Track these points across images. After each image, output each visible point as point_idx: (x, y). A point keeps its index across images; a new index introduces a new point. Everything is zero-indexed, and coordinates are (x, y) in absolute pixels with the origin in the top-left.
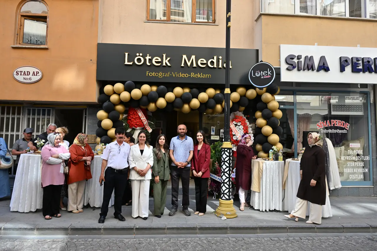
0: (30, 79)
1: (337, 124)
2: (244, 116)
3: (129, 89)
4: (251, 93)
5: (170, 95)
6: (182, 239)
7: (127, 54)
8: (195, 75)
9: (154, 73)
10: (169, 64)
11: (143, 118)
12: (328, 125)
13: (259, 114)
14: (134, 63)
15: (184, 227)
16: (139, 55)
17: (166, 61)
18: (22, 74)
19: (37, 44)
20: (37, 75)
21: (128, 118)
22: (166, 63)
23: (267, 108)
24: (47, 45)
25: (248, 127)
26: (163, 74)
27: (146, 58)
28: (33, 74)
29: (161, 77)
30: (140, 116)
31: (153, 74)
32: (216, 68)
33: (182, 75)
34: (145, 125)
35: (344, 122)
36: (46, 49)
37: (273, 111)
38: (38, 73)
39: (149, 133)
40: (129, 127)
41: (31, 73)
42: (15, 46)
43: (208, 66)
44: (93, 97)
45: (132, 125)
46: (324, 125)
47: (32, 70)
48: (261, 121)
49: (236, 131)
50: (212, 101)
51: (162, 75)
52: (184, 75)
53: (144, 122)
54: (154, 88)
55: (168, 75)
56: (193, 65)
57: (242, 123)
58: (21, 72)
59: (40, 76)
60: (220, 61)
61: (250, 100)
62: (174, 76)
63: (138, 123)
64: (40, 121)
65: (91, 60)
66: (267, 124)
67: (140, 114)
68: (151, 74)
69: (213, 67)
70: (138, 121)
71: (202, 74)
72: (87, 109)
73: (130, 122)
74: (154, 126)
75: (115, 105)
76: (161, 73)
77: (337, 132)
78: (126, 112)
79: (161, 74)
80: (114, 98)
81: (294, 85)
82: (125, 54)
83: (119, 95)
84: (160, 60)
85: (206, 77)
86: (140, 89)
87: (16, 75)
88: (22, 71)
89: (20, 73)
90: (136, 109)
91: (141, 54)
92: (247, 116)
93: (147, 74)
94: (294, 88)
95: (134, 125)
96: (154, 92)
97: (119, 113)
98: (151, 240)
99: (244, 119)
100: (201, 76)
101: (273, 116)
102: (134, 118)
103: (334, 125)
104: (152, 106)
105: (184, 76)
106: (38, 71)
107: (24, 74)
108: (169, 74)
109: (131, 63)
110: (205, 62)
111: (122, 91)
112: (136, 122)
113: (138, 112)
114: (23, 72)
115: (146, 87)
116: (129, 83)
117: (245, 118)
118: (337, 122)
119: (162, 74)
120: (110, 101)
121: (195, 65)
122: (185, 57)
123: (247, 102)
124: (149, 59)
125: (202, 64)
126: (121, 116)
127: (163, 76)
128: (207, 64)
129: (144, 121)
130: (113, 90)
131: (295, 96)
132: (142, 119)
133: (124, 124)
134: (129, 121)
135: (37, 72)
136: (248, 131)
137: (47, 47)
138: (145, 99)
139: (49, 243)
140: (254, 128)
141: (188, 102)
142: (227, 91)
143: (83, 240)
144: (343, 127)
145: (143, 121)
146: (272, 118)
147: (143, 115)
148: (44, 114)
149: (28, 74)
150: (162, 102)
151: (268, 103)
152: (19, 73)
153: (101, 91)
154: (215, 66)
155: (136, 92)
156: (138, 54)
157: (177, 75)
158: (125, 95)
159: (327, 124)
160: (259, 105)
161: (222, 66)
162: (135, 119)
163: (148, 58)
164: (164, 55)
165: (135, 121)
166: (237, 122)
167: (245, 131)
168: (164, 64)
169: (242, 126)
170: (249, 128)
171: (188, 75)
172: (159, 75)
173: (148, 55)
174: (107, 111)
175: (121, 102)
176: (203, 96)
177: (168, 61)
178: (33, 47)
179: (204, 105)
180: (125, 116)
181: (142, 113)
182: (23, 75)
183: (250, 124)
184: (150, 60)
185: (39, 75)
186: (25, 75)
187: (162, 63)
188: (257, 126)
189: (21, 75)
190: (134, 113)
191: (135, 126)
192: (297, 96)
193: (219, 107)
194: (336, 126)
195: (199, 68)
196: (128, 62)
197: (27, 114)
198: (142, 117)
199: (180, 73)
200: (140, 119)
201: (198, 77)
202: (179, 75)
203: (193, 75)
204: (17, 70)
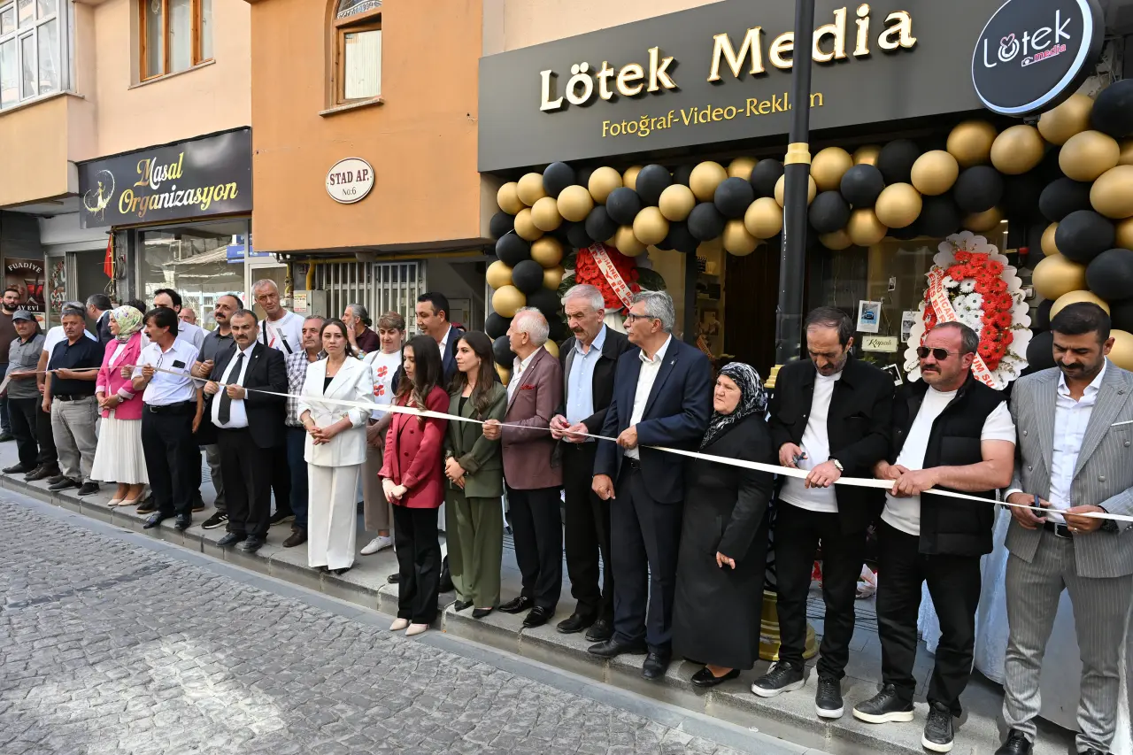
2: (1000, 252)
7: (546, 76)
8: (760, 107)
9: (623, 124)
10: (668, 83)
11: (615, 280)
14: (566, 104)
16: (579, 72)
17: (658, 74)
18: (340, 179)
20: (364, 180)
22: (659, 82)
26: (652, 120)
27: (599, 75)
28: (358, 177)
29: (646, 132)
30: (605, 274)
31: (622, 127)
32: (844, 60)
33: (714, 115)
34: (624, 299)
36: (380, 104)
37: (1118, 217)
38: (366, 173)
41: (355, 176)
47: (354, 166)
48: (1054, 271)
51: (649, 127)
52: (721, 112)
53: (618, 290)
54: (633, 177)
55: (667, 124)
56: (752, 68)
57: (979, 281)
58: (338, 175)
59: (371, 180)
60: (863, 25)
62: (687, 123)
65: (468, 115)
66: (1085, 284)
67: (605, 265)
68: (615, 130)
69: (829, 57)
71: (786, 94)
75: (529, 242)
76: (647, 121)
79: (644, 123)
82: (540, 76)
84: (639, 74)
86: (585, 186)
87: (330, 184)
89: (336, 180)
90: (591, 251)
91: (584, 67)
92: (1014, 250)
93: (605, 128)
97: (542, 265)
99: (994, 265)
100: (782, 104)
101: (1116, 245)
104: (625, 236)
105: (722, 115)
106: (367, 167)
107: (344, 181)
108: (670, 117)
109: (558, 104)
113: (597, 261)
114: (341, 175)
115: (603, 177)
116: (554, 169)
119: (650, 122)
121: (758, 67)
122: (721, 41)
124: (609, 79)
125: (783, 55)
126: (553, 276)
127: (653, 128)
129: (617, 286)
130: (519, 198)
132: (610, 281)
135: (364, 171)
137: (379, 100)
145: (614, 288)
147: (613, 267)
149: (350, 180)
151: (1093, 180)
154: (840, 53)
156: (574, 69)
157: (698, 119)
161: (869, 47)
163: (604, 73)
164: (653, 53)
166: (958, 280)
167: (988, 316)
168: (653, 87)
169: (978, 296)
170: (1017, 302)
171: (734, 109)
172: (639, 127)
173: (605, 64)
177: (666, 71)
180: (567, 273)
181: (609, 261)
182: (343, 183)
183: (1022, 283)
184: (611, 80)
185: (369, 178)
186: (346, 182)
187: (648, 84)
189: (338, 183)
190: (586, 264)
193: (865, 221)
196: (550, 98)
197: (376, 280)
198: (610, 274)
199: (709, 106)
200: (606, 282)
201: (774, 111)
202: (705, 116)
203: (752, 107)
204: (332, 172)
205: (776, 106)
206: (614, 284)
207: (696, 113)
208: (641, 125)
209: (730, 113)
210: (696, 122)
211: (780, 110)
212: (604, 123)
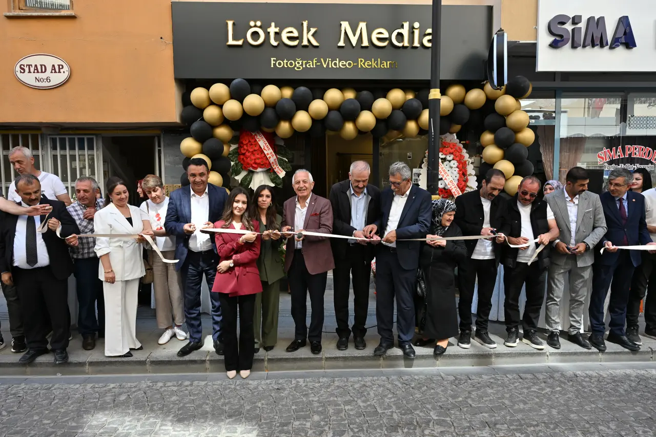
0: (48, 80)
1: (637, 153)
2: (460, 143)
3: (238, 95)
4: (475, 96)
5: (318, 106)
6: (356, 379)
7: (230, 23)
8: (366, 64)
9: (285, 61)
10: (315, 43)
11: (269, 151)
12: (619, 156)
13: (488, 137)
14: (246, 42)
15: (356, 355)
16: (255, 26)
17: (308, 37)
18: (32, 69)
19: (53, 9)
20: (59, 72)
21: (241, 150)
22: (309, 41)
23: (505, 125)
24: (73, 9)
25: (467, 162)
26: (304, 62)
27: (269, 30)
28: (52, 70)
29: (300, 68)
30: (262, 148)
31: (284, 63)
32: (406, 47)
33: (341, 64)
34: (273, 163)
35: (650, 149)
36: (73, 17)
37: (517, 130)
38: (61, 67)
39: (279, 178)
40: (242, 168)
41: (49, 69)
42: (11, 14)
43: (391, 43)
44: (172, 113)
45: (248, 163)
46: (611, 155)
47: (49, 61)
48: (492, 152)
49: (444, 171)
50: (400, 115)
51: (302, 65)
52: (345, 63)
53: (270, 157)
54: (287, 92)
55: (313, 65)
56: (362, 43)
57: (455, 155)
58: (29, 66)
59: (67, 74)
60: (417, 32)
61: (473, 111)
62: (325, 66)
63: (258, 161)
64: (75, 160)
65: (161, 38)
66: (505, 157)
67: (263, 143)
68: (280, 64)
69: (400, 45)
70: (259, 156)
71: (379, 60)
72: (162, 136)
73: (243, 159)
74: (289, 165)
75: (213, 126)
76: (300, 62)
77: (634, 168)
78: (234, 140)
79: (298, 63)
80: (211, 113)
81: (558, 78)
82: (227, 24)
83: (221, 106)
84: (296, 34)
85: (387, 66)
86: (260, 95)
87: (21, 72)
88: (31, 65)
89: (27, 69)
90: (253, 134)
91: (259, 23)
92: (465, 142)
93: (272, 62)
94: (557, 84)
95: (252, 165)
96: (287, 99)
97: (222, 142)
98: (298, 382)
99: (460, 149)
100: (377, 64)
101: (516, 141)
102: (251, 150)
103: (630, 155)
104: (284, 126)
105: (345, 65)
106: (61, 63)
107: (36, 71)
108: (314, 61)
109: (240, 43)
110: (386, 35)
111: (225, 100)
112: (255, 159)
113: (257, 140)
114: (33, 67)
115: (271, 91)
116: (239, 82)
117: (461, 146)
118: (637, 149)
119: (302, 63)
120: (203, 119)
121: (365, 43)
122: (345, 25)
123: (466, 115)
124: (276, 33)
125: (379, 39)
126: (225, 148)
127: (304, 66)
128: (390, 39)
129: (270, 155)
130: (209, 98)
131: (558, 100)
132: (266, 152)
133: (232, 163)
134: (242, 157)
135: (59, 65)
136: (466, 171)
137: (74, 15)
138: (270, 112)
139: (114, 390)
140: (477, 164)
141: (352, 117)
142: (435, 94)
143: (175, 383)
144: (647, 158)
145: (268, 156)
146: (516, 146)
147: (268, 144)
148: (82, 148)
149: (43, 71)
150: (302, 119)
151: (508, 115)
152: (25, 68)
153: (186, 100)
154: (406, 43)
155: (253, 101)
156: (252, 24)
157: (331, 65)
158: (232, 107)
159: (618, 154)
160: (489, 119)
161: (419, 43)
162: (252, 153)
163: (273, 30)
164: (305, 24)
165: (253, 157)
166: (446, 155)
167: (460, 171)
168: (305, 43)
169: (455, 162)
170: (468, 165)
171: (352, 63)
172: (295, 65)
173: (273, 24)
174: (200, 138)
175: (225, 121)
176: (382, 105)
177: (313, 35)
178: (47, 14)
179: (384, 123)
180: (233, 147)
181: (265, 140)
182: (34, 72)
183: (470, 157)
185: (64, 72)
186: (38, 72)
187: (301, 41)
188: (483, 161)
189: (30, 72)
190: (249, 141)
191: (254, 165)
192: (562, 100)
193: (412, 126)
194: (635, 156)
195: (373, 47)
196: (234, 39)
197: (51, 148)
198: (266, 148)
199: (338, 59)
200: (262, 152)
201: (373, 67)
202: (335, 64)
203: (362, 63)
204: (21, 63)
205: (374, 64)
206: (268, 154)
207: (330, 62)
208: (296, 63)
209: (350, 64)
210: (330, 66)
211: (376, 67)
212: (272, 59)
